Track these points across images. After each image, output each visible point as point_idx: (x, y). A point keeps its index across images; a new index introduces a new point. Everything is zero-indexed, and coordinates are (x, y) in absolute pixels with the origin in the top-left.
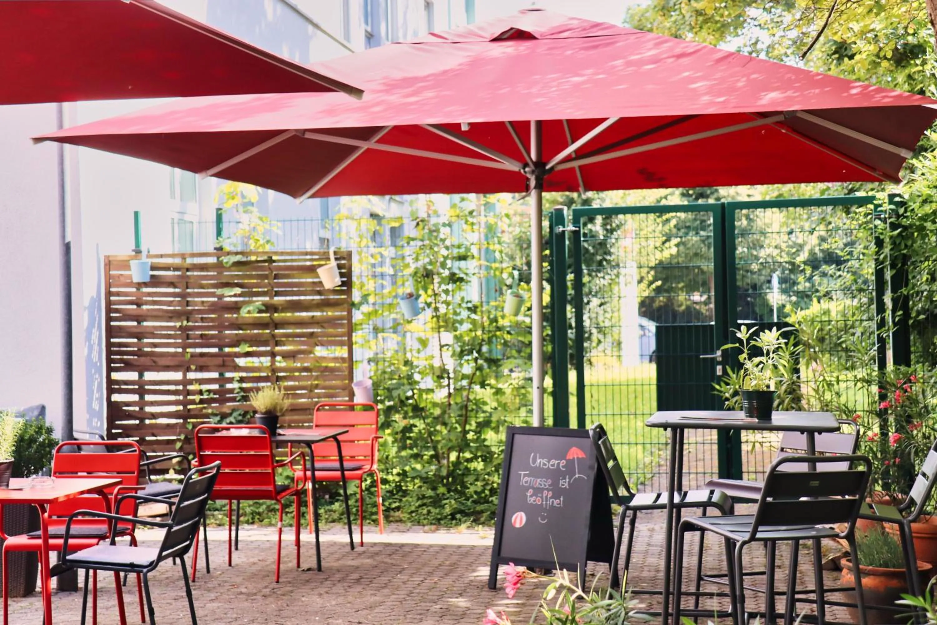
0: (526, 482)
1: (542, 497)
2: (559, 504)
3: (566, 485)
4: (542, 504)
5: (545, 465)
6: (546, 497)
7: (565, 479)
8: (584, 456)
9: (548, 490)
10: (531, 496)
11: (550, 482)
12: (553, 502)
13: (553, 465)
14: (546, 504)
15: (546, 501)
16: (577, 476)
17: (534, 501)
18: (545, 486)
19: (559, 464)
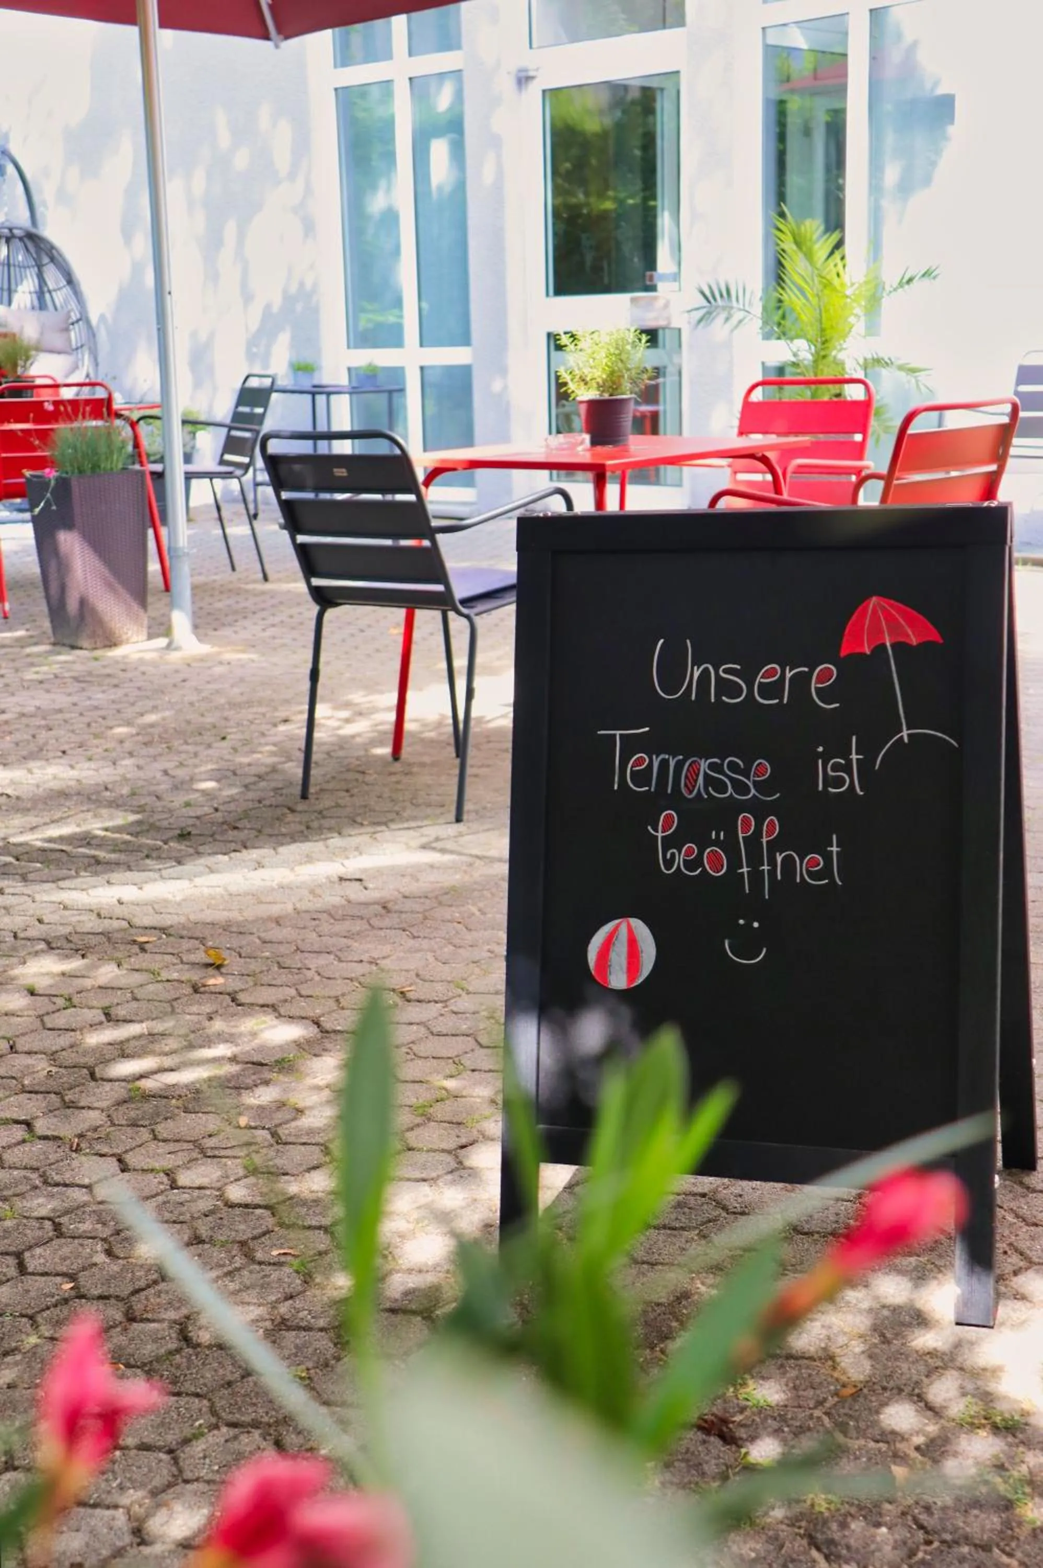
0: (642, 777)
1: (730, 847)
2: (826, 872)
3: (853, 781)
4: (733, 874)
5: (726, 687)
6: (753, 842)
7: (846, 755)
8: (934, 635)
9: (760, 811)
10: (669, 842)
11: (764, 768)
12: (788, 863)
13: (767, 691)
14: (756, 876)
15: (755, 860)
16: (905, 733)
17: (690, 865)
18: (741, 788)
19: (801, 682)
